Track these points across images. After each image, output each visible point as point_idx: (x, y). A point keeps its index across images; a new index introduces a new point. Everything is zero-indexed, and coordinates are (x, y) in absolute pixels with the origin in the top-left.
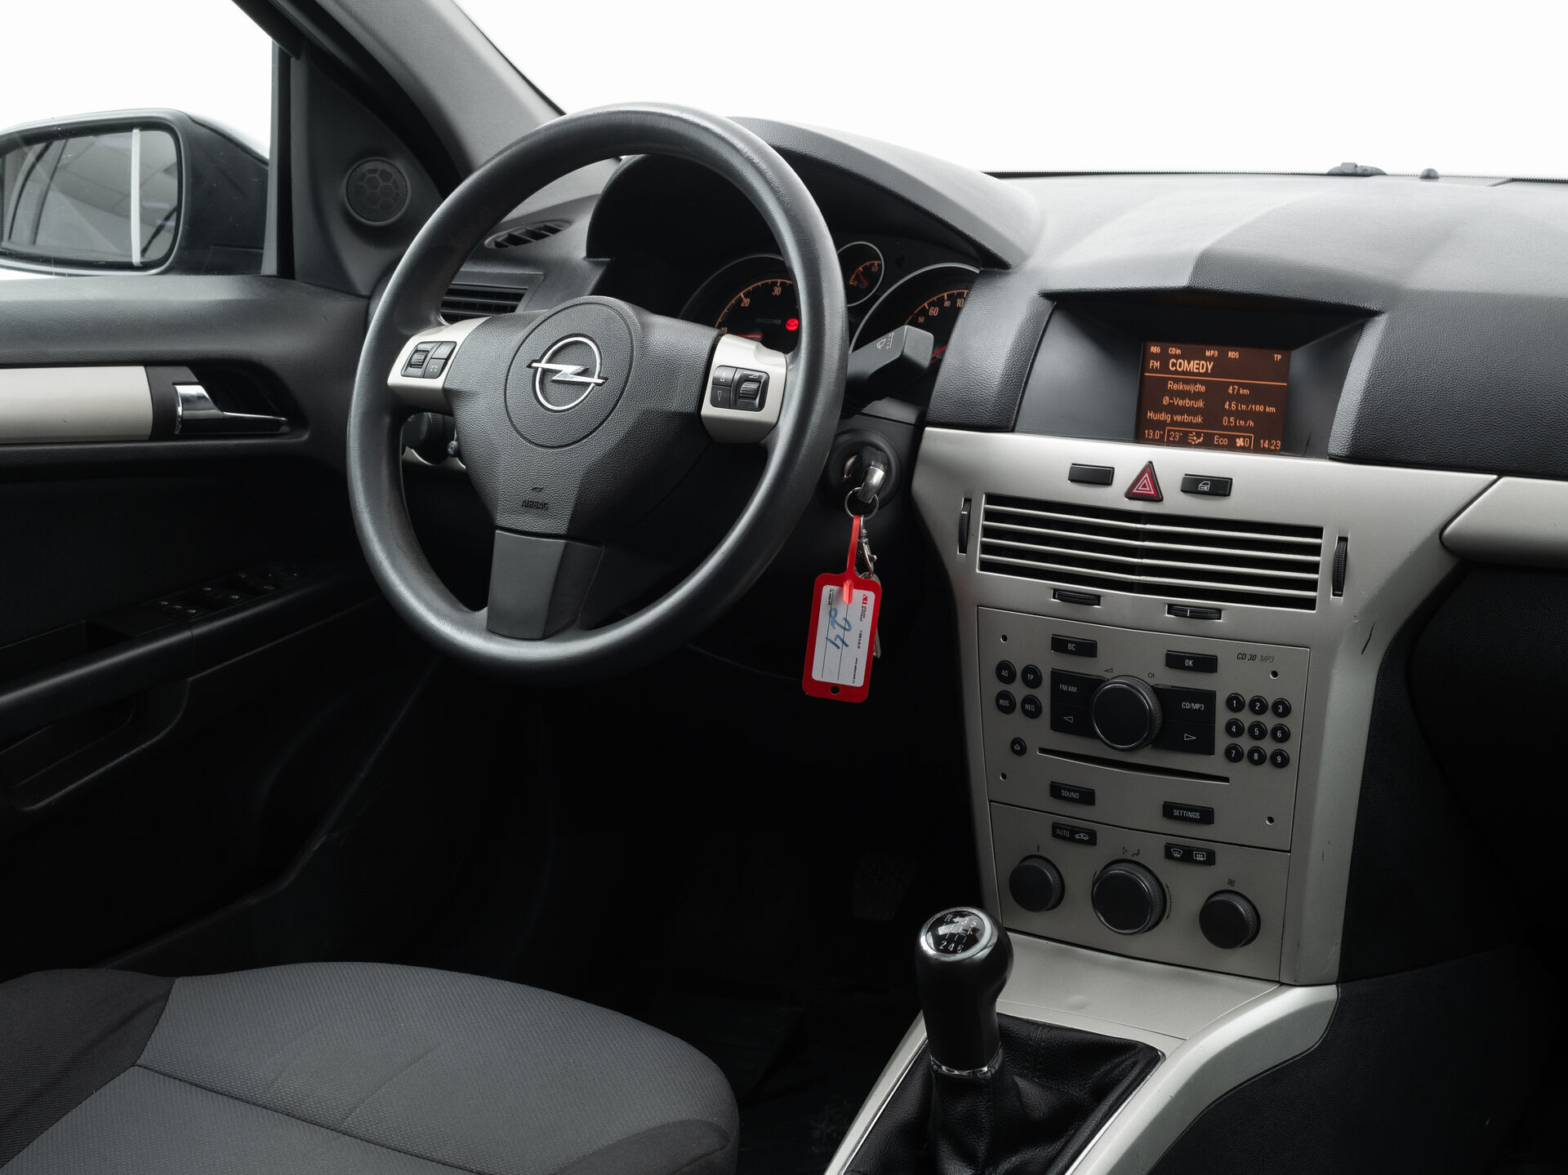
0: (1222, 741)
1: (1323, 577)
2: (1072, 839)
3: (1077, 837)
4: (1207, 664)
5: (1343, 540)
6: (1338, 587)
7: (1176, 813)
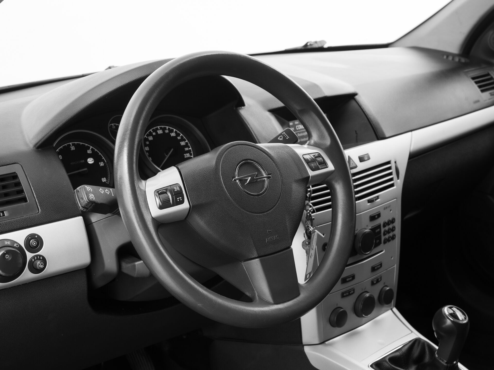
0: (383, 238)
1: (394, 176)
2: (350, 294)
3: (351, 293)
4: (379, 215)
5: (395, 162)
6: (398, 178)
7: (376, 268)
